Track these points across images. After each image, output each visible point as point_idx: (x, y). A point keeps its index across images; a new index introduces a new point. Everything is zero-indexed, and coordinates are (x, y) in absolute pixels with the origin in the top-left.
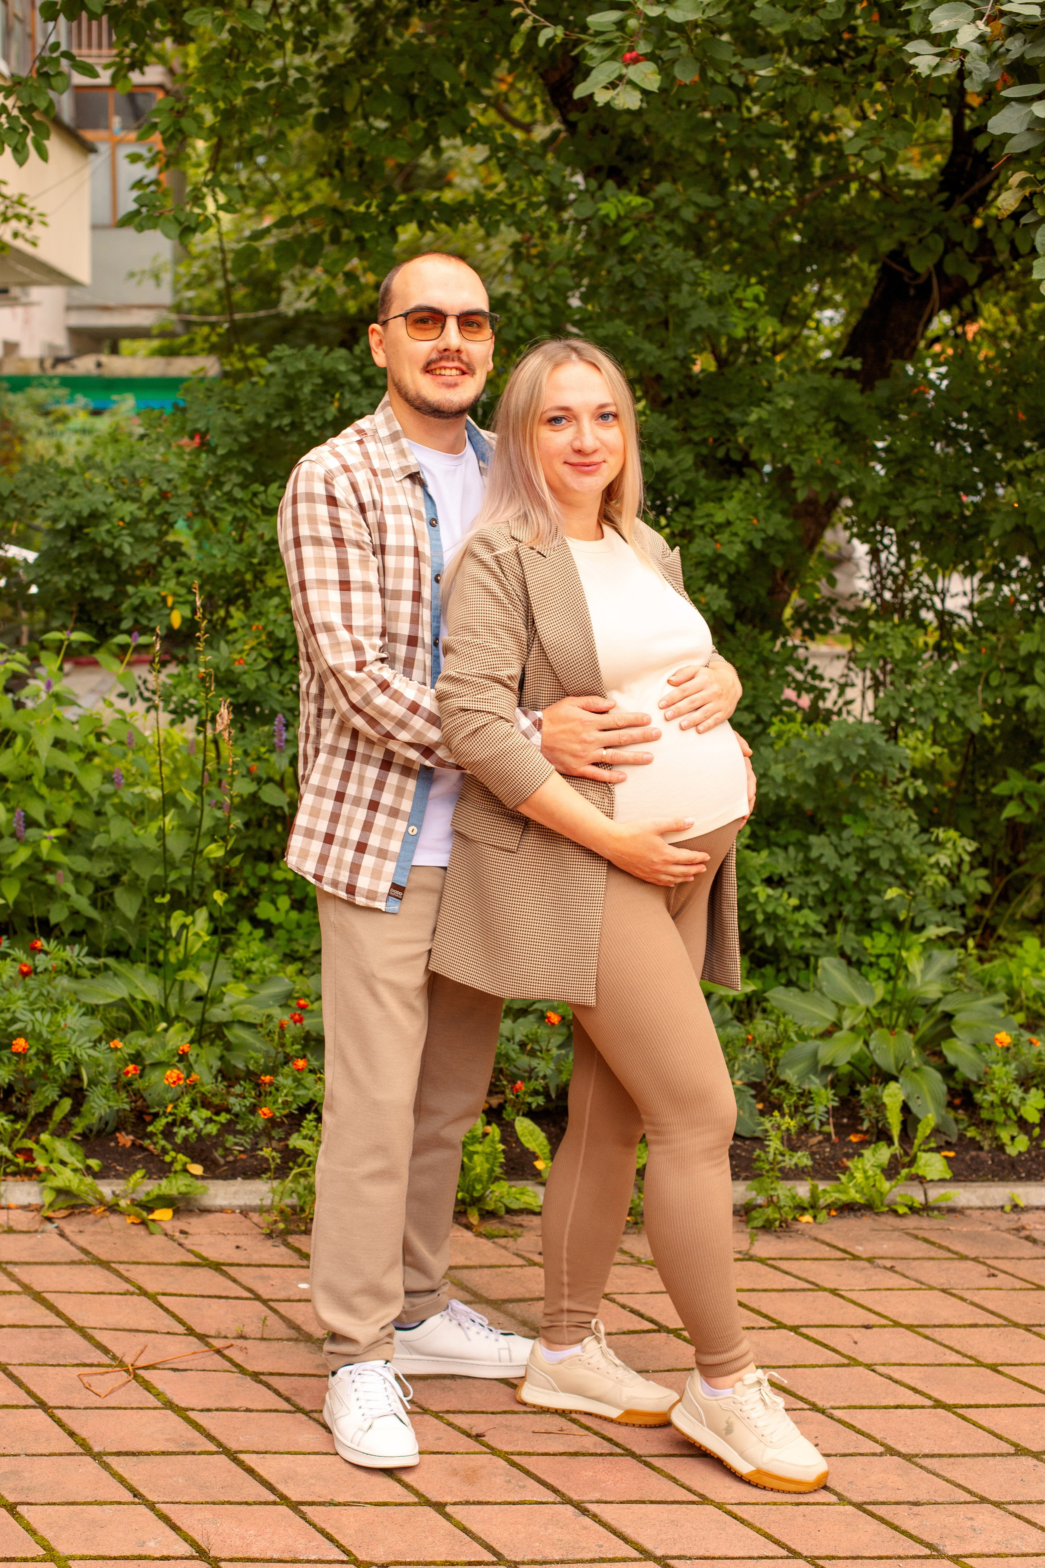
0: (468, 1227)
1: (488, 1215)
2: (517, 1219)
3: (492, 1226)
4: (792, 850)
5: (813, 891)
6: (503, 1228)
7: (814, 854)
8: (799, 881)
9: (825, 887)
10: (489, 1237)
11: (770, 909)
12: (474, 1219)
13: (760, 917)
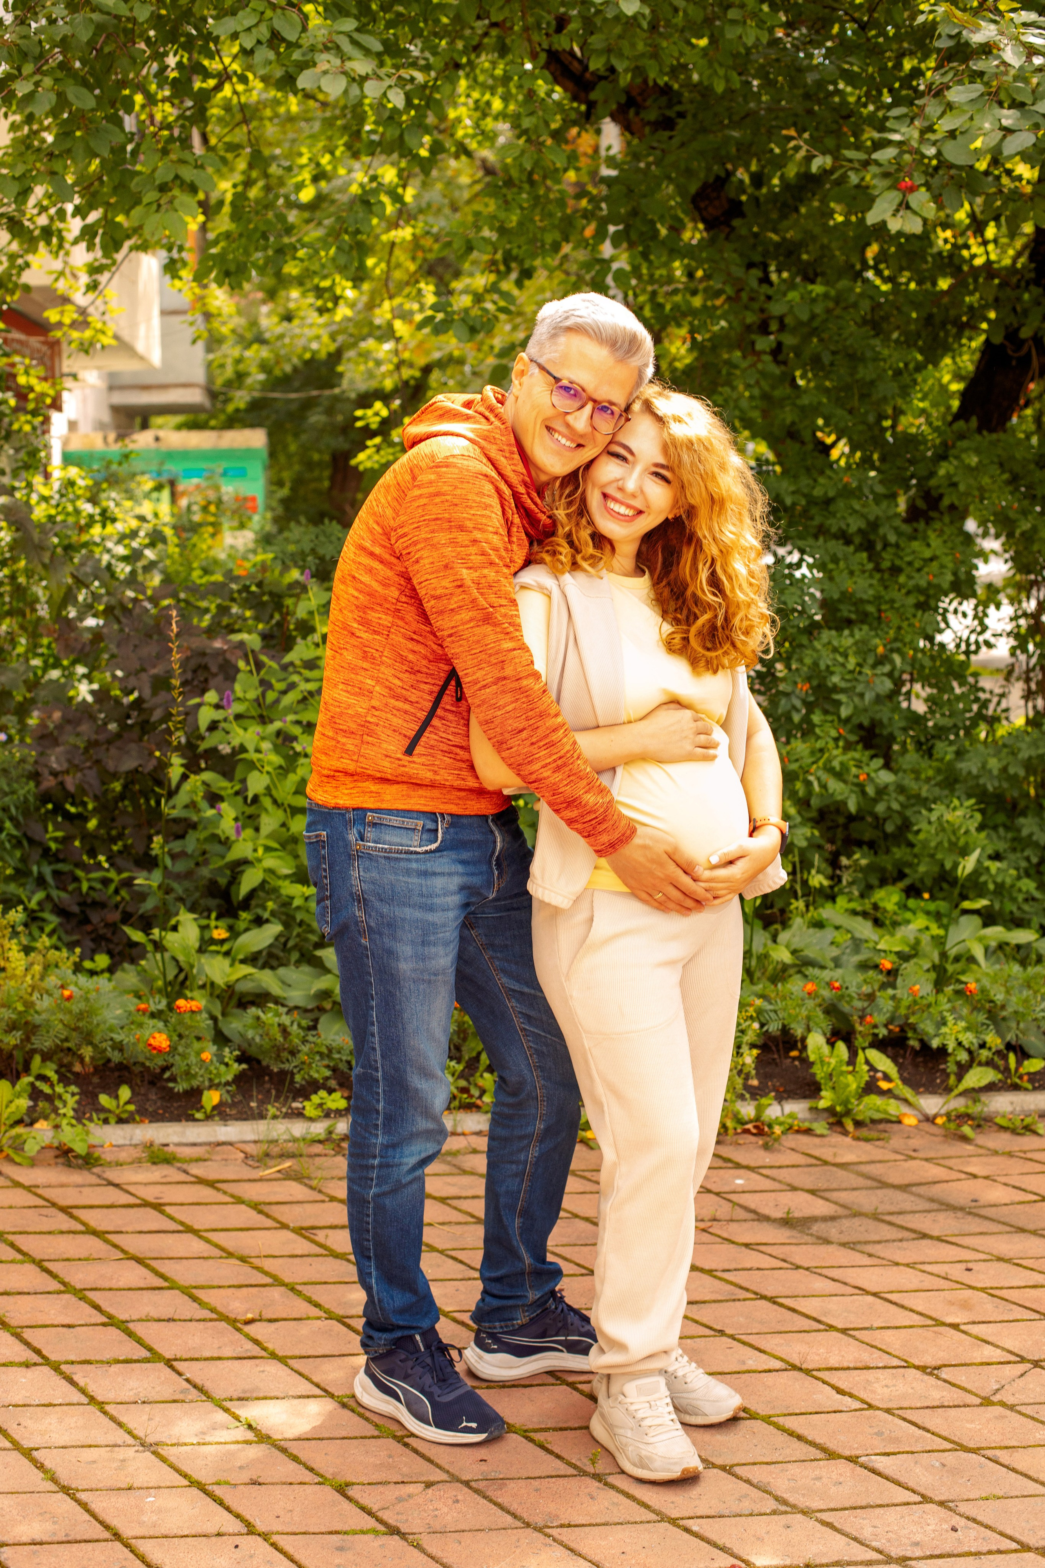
0: (846, 1133)
1: (858, 1124)
2: (882, 1126)
3: (864, 1132)
4: (1001, 831)
5: (1024, 864)
6: (874, 1135)
7: (1025, 832)
8: (1012, 856)
9: (1035, 860)
10: (867, 1140)
11: (999, 880)
12: (849, 1125)
13: (991, 887)
